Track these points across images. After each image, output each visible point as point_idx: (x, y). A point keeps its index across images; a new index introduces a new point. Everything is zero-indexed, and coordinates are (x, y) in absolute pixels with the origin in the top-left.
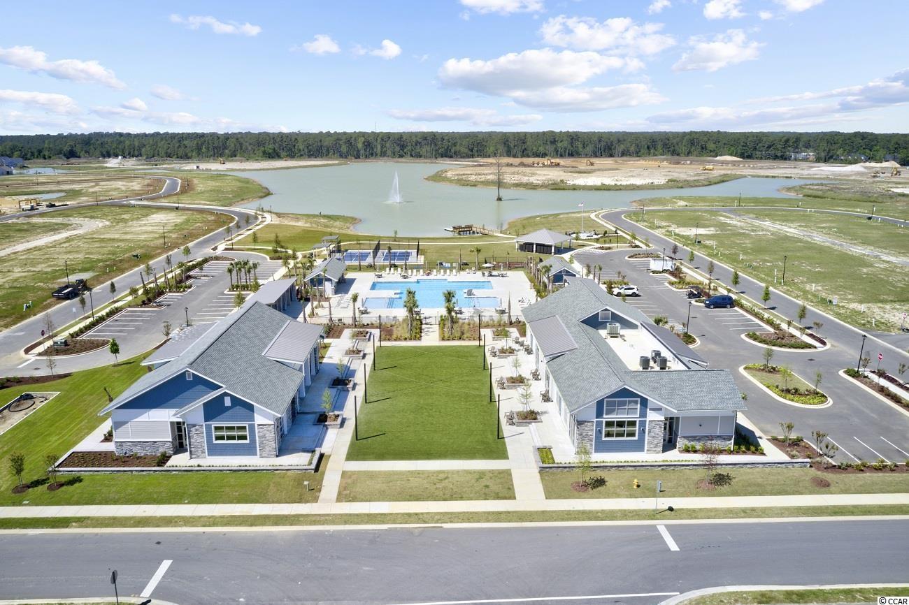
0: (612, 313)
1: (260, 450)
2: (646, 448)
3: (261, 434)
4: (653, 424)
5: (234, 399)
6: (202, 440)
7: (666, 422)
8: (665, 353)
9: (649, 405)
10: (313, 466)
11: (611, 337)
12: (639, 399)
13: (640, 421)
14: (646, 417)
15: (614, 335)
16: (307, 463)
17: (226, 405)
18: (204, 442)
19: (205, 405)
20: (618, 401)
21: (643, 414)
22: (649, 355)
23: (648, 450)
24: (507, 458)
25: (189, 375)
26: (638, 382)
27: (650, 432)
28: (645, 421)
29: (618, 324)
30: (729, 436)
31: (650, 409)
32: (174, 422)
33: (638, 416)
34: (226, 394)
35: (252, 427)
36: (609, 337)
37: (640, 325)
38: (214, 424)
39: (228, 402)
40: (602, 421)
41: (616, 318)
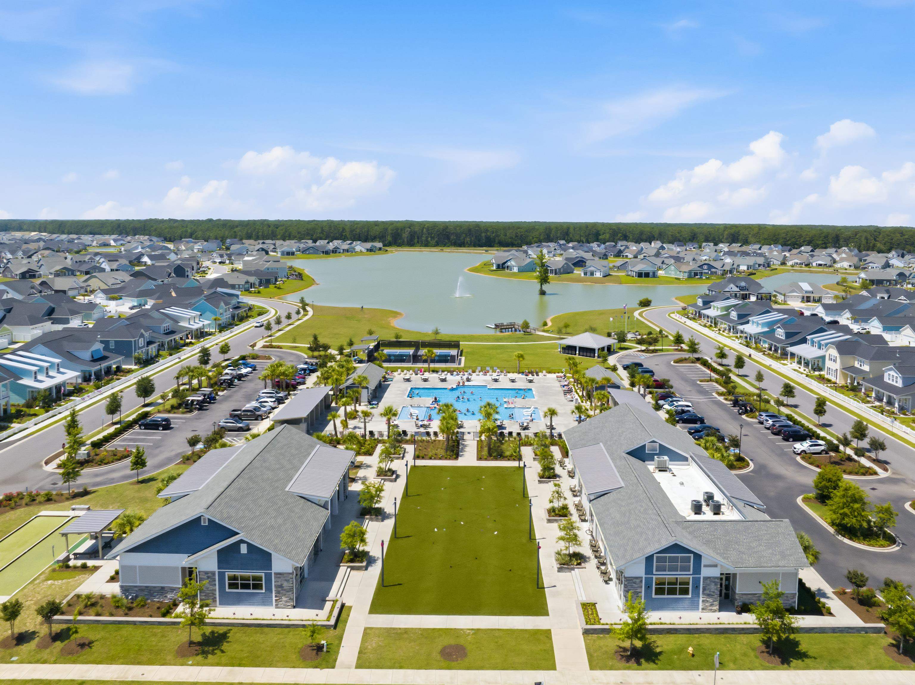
0: (660, 445)
1: (276, 600)
2: (701, 607)
3: (279, 584)
4: (708, 582)
5: (250, 546)
6: (214, 588)
7: (722, 576)
8: (718, 497)
9: (704, 562)
10: (332, 622)
11: (660, 471)
12: (692, 555)
13: (693, 577)
14: (700, 574)
15: (663, 469)
16: (326, 619)
17: (242, 552)
18: (215, 590)
19: (220, 552)
20: (669, 557)
21: (697, 570)
22: (701, 498)
23: (703, 609)
24: (546, 614)
25: (205, 519)
26: (690, 533)
27: (704, 589)
28: (700, 577)
29: (666, 458)
30: (792, 594)
31: (705, 566)
32: (185, 568)
33: (691, 572)
34: (242, 541)
35: (268, 577)
36: (657, 471)
37: (690, 459)
38: (229, 573)
39: (244, 549)
40: (652, 577)
41: (664, 450)
